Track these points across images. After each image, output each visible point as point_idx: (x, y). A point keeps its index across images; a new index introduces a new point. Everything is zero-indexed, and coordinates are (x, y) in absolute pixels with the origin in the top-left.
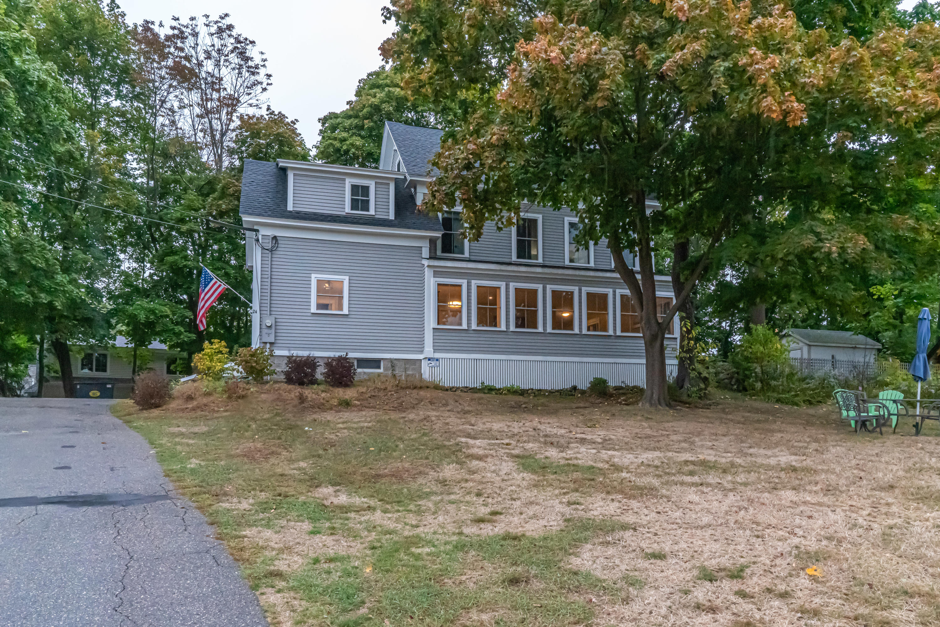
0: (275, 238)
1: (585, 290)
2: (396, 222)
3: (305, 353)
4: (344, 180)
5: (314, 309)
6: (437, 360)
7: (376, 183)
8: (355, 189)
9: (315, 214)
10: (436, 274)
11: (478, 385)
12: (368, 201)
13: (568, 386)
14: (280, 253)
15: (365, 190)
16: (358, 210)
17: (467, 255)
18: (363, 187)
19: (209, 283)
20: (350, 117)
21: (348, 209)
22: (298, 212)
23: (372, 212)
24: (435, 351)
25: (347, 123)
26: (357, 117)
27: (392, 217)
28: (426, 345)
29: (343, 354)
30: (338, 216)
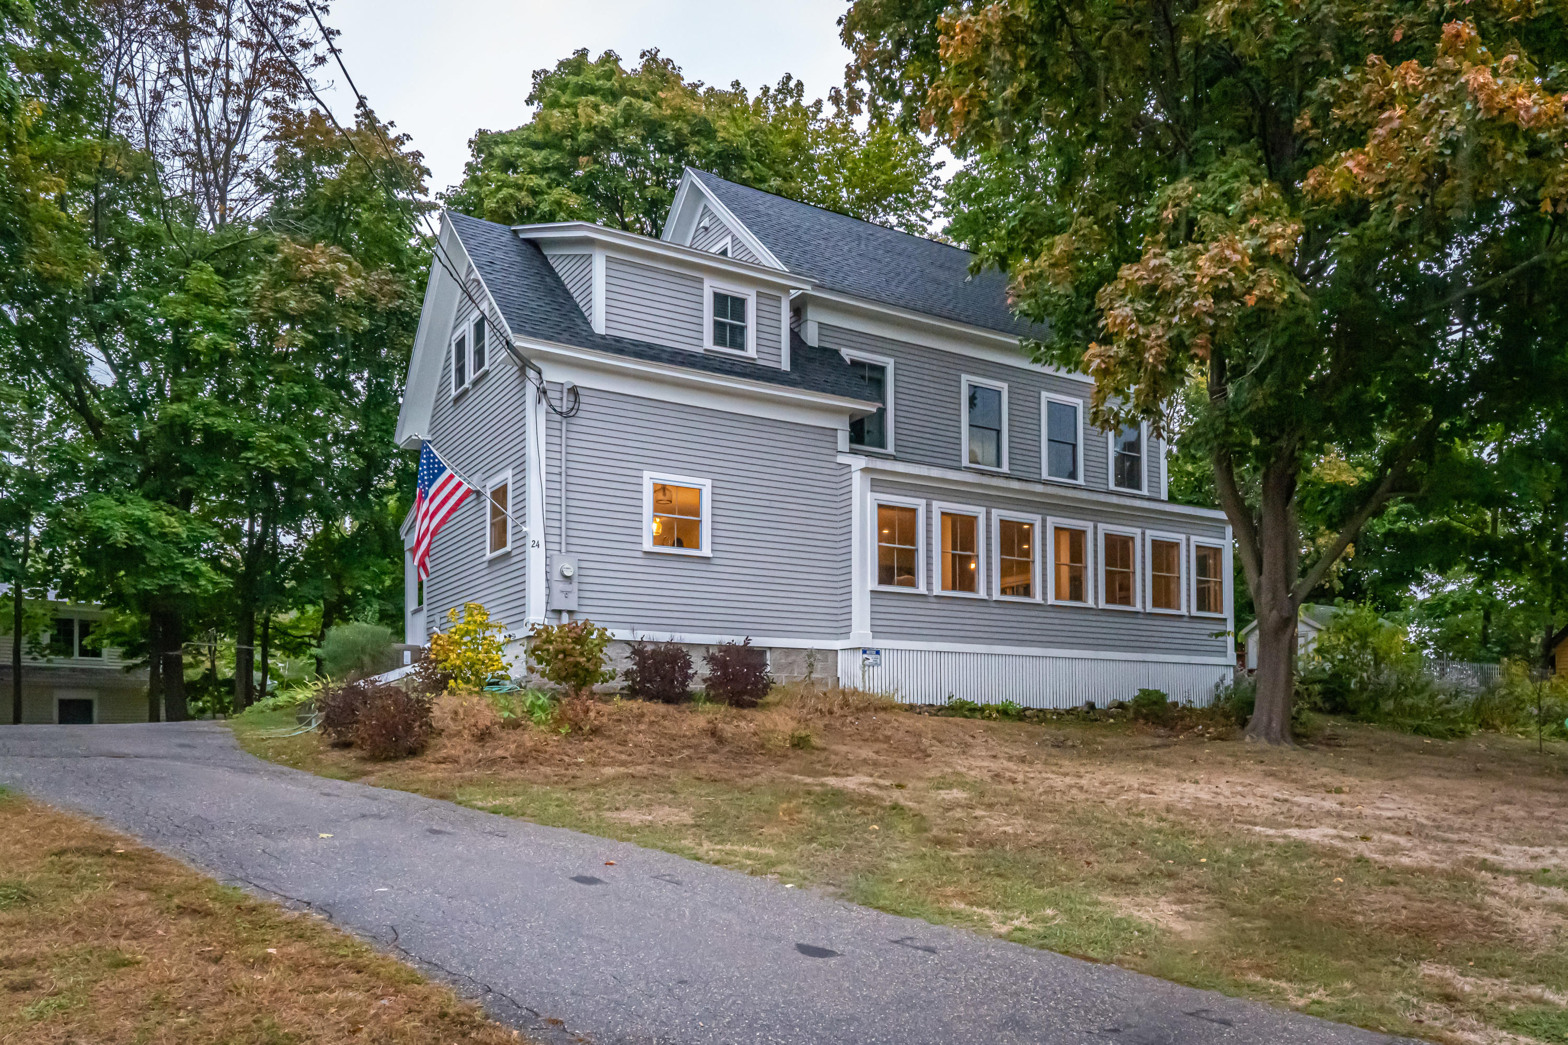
0: (574, 391)
1: (1103, 528)
2: (794, 376)
3: (663, 637)
4: (701, 281)
5: (648, 545)
6: (878, 652)
7: (759, 294)
8: (720, 300)
9: (650, 346)
10: (876, 485)
11: (943, 701)
12: (742, 329)
13: (1080, 703)
14: (583, 419)
15: (739, 304)
16: (724, 345)
17: (890, 449)
18: (734, 299)
19: (436, 477)
20: (537, 146)
21: (708, 343)
22: (618, 340)
23: (751, 351)
24: (876, 634)
25: (538, 157)
26: (558, 147)
27: (786, 366)
28: (854, 622)
29: (739, 641)
30: (692, 355)
